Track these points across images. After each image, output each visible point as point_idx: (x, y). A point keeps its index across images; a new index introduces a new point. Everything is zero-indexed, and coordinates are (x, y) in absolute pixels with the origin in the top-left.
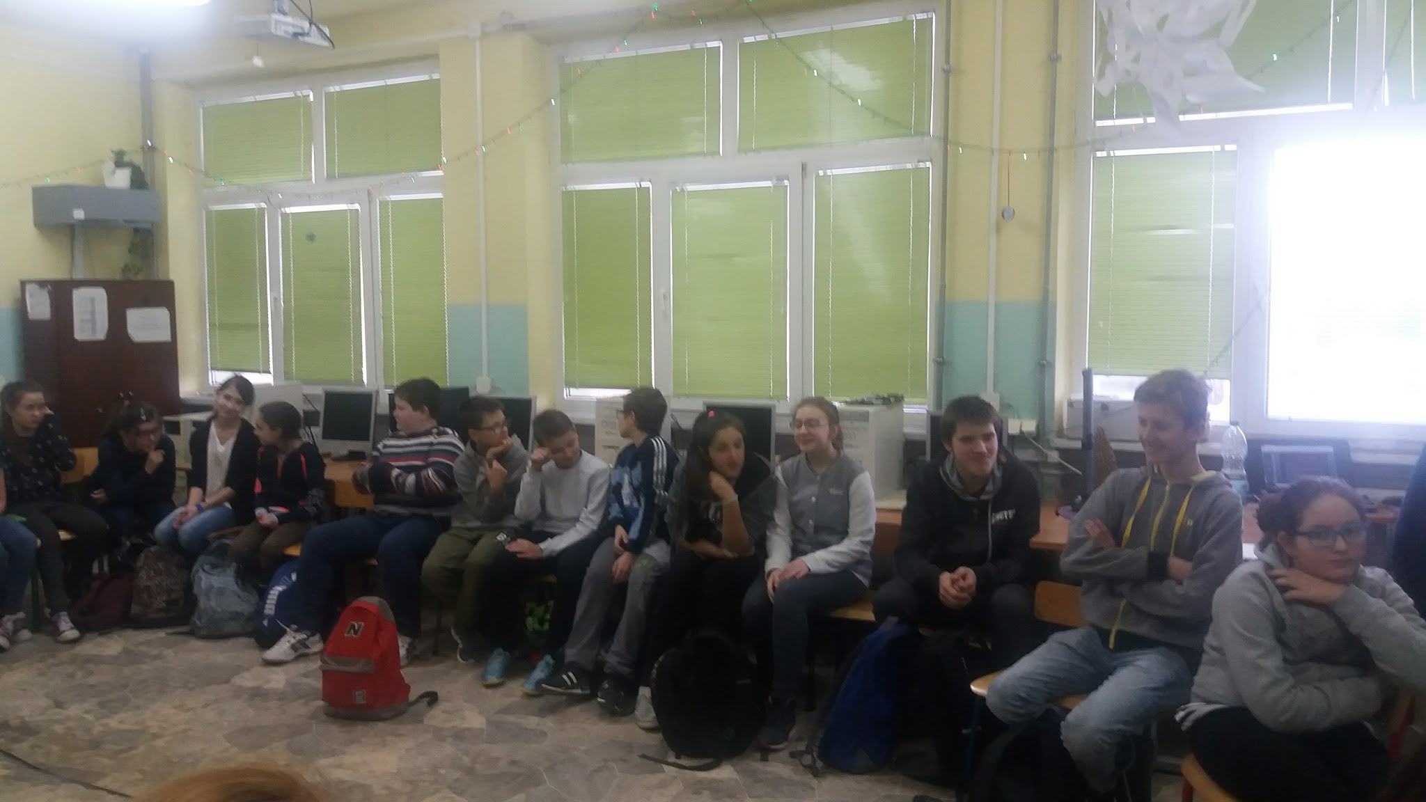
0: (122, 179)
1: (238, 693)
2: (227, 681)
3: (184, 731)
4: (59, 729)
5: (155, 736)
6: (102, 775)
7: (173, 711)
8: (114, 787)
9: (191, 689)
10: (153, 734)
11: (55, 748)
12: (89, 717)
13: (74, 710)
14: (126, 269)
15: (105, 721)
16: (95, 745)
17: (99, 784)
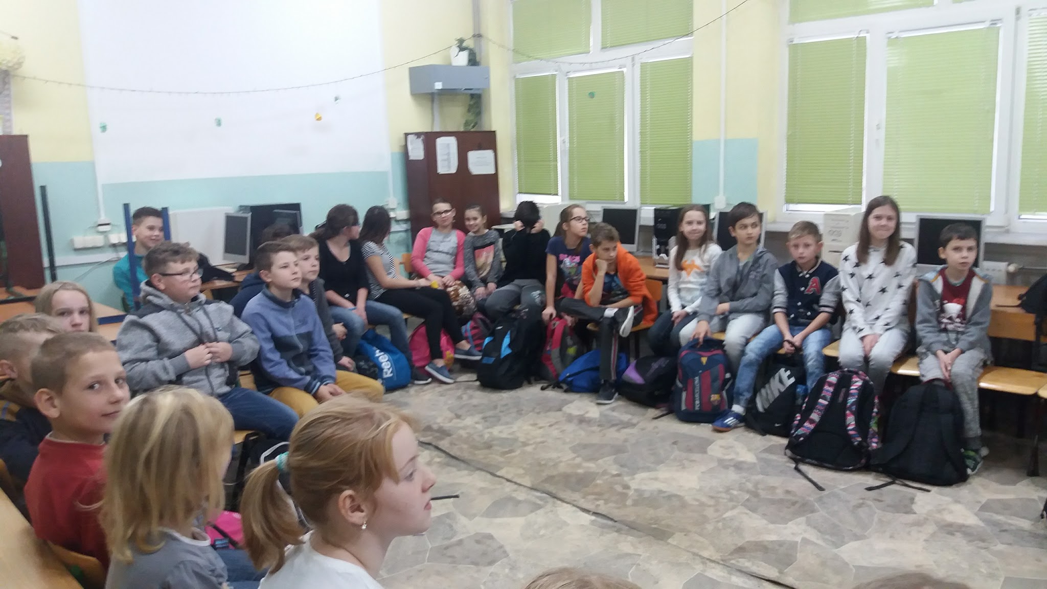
0: (462, 59)
1: (570, 418)
2: (560, 410)
3: (543, 442)
4: (463, 433)
5: (525, 444)
6: (500, 468)
7: (530, 428)
8: (509, 477)
9: (538, 413)
10: (522, 442)
11: (465, 446)
12: (479, 427)
13: (469, 421)
14: (467, 124)
15: (490, 430)
16: (489, 446)
17: (498, 473)
